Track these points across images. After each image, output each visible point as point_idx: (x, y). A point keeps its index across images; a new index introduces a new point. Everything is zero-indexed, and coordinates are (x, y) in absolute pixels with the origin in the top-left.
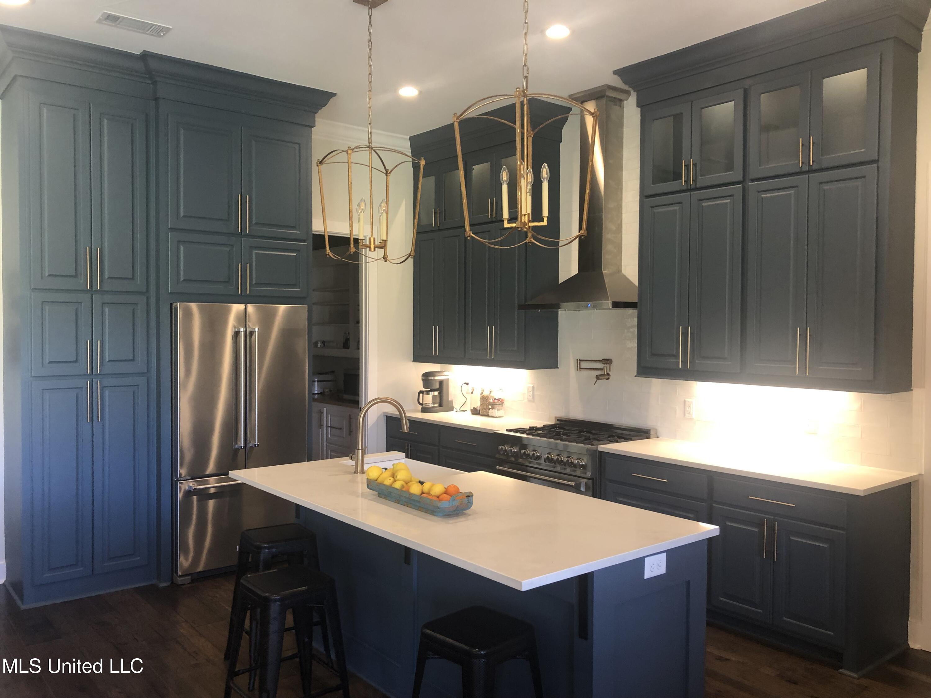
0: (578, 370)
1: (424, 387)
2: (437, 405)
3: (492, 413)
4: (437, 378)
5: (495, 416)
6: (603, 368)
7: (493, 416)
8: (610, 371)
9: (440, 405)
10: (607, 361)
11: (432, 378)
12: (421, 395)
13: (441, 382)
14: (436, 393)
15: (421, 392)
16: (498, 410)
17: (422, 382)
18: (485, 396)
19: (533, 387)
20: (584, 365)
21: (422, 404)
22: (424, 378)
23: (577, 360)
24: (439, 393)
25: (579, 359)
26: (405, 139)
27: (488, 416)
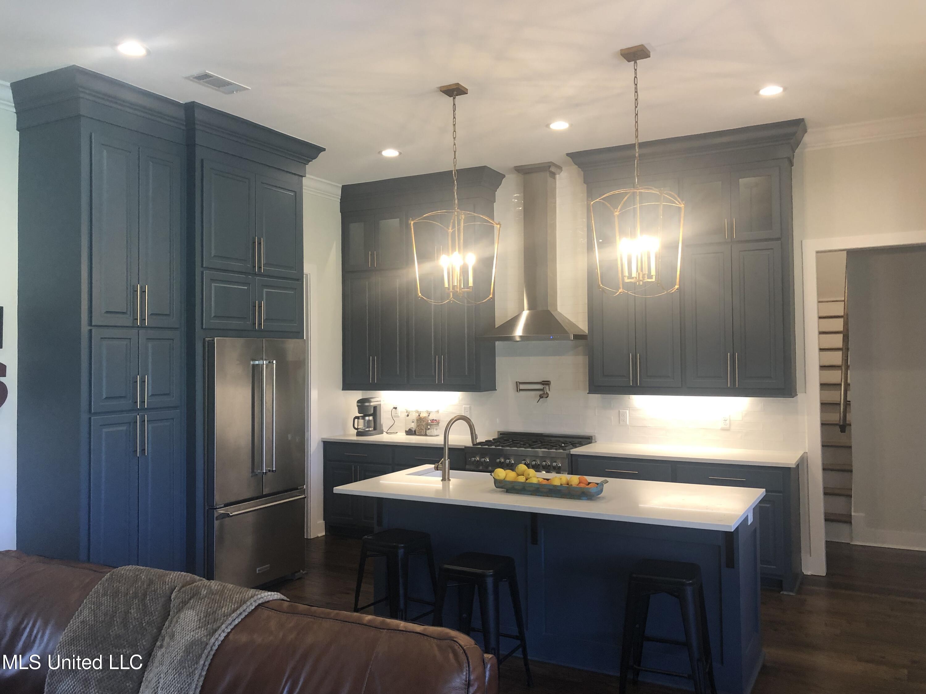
0: (518, 391)
1: (359, 413)
2: (373, 429)
3: (431, 432)
4: (372, 404)
5: (434, 435)
6: (543, 388)
7: (432, 435)
8: (549, 391)
9: (375, 429)
10: (546, 383)
11: (367, 404)
12: (356, 420)
13: (375, 408)
14: (371, 418)
15: (357, 418)
16: (436, 429)
17: (357, 408)
18: (422, 418)
19: (470, 408)
20: (522, 387)
21: (357, 429)
22: (359, 404)
23: (517, 382)
24: (373, 418)
25: (519, 382)
26: (337, 186)
27: (426, 435)
